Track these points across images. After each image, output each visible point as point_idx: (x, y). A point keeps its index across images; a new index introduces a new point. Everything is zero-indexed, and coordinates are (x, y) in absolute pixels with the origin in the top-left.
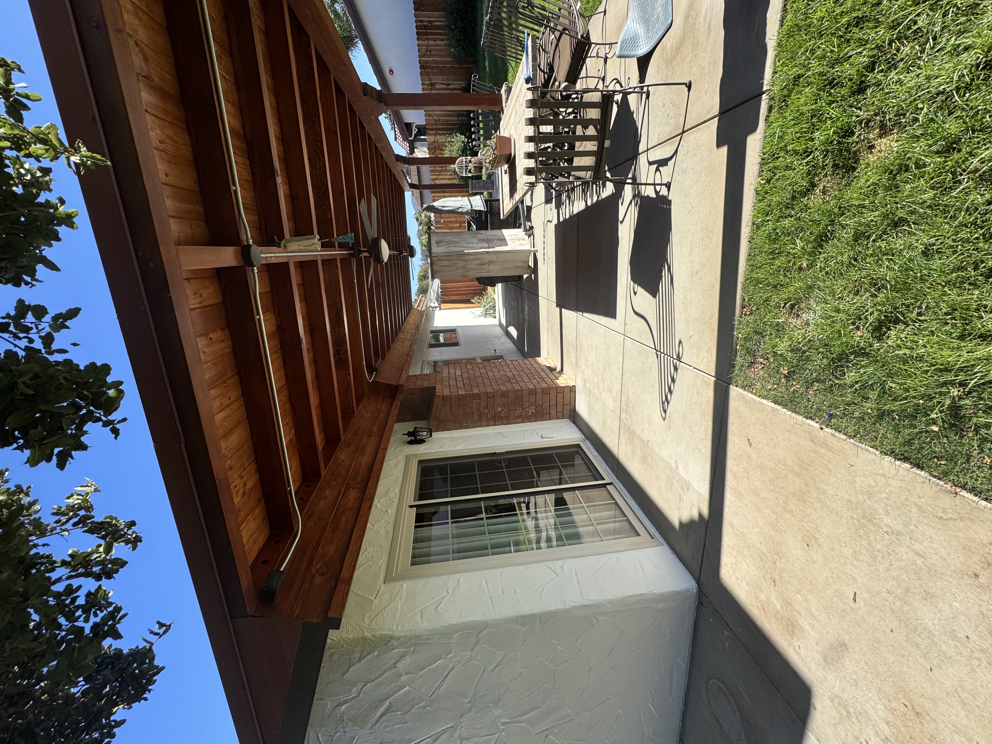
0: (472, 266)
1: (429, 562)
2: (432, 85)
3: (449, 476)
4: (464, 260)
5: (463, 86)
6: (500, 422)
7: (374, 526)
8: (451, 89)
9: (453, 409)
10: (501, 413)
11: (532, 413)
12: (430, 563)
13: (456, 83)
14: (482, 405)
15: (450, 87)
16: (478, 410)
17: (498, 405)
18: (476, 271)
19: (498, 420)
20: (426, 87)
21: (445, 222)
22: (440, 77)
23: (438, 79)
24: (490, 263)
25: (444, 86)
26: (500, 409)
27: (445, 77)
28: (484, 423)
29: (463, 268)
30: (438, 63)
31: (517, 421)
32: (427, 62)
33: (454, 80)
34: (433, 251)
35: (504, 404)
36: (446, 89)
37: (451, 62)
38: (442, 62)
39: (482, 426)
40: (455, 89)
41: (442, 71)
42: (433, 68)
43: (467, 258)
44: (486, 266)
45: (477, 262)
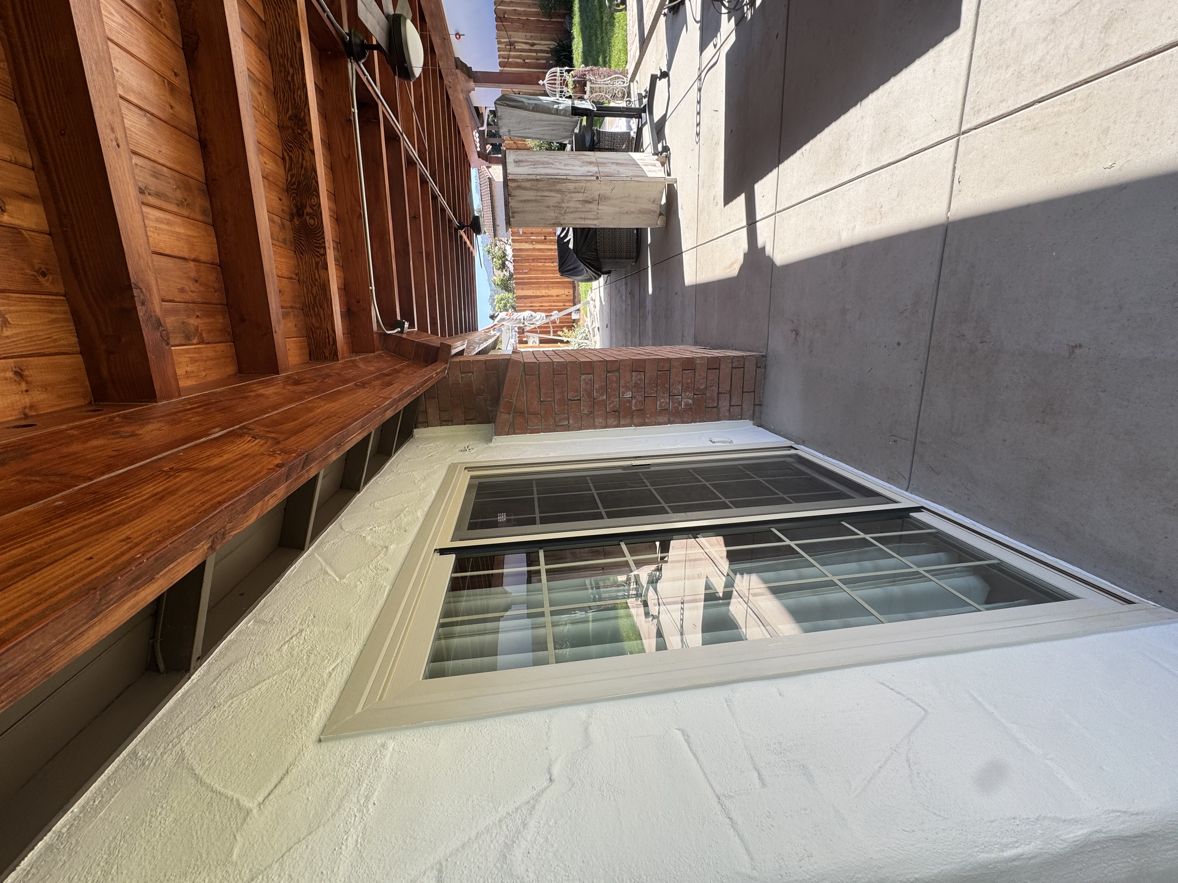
0: (572, 204)
1: (493, 668)
2: (511, 44)
3: (535, 496)
4: (559, 191)
5: (552, 47)
6: (628, 421)
7: (341, 577)
8: (537, 51)
9: (543, 390)
10: (630, 402)
11: (687, 404)
12: (495, 669)
13: (543, 42)
14: (596, 386)
15: (535, 48)
16: (590, 395)
17: (626, 387)
18: (578, 215)
19: (625, 417)
20: (502, 46)
21: (524, 233)
22: (522, 34)
23: (519, 37)
24: (601, 199)
25: (527, 47)
26: (629, 395)
27: (529, 34)
28: (599, 421)
29: (558, 206)
30: (520, 14)
31: (660, 419)
32: (505, 12)
33: (541, 40)
34: (508, 171)
35: (636, 385)
36: (530, 51)
37: (537, 14)
38: (525, 13)
39: (595, 427)
40: (542, 51)
41: (525, 25)
42: (512, 21)
43: (563, 186)
44: (593, 206)
45: (580, 197)
